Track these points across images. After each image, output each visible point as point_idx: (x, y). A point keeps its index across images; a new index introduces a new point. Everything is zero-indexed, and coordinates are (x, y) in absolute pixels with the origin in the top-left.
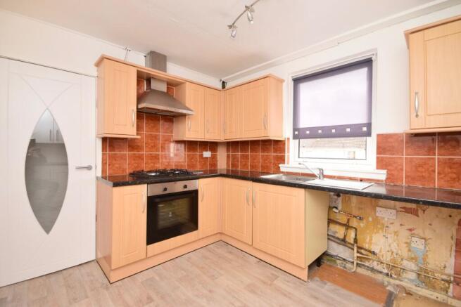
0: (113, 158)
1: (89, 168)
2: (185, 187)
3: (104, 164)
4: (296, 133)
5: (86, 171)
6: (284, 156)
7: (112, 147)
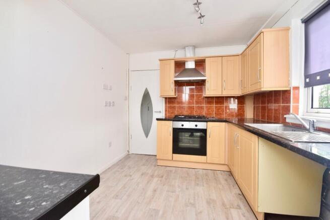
0: (170, 107)
1: (160, 112)
2: (196, 126)
3: (166, 111)
4: (308, 80)
5: (158, 113)
6: (289, 107)
7: (170, 103)
